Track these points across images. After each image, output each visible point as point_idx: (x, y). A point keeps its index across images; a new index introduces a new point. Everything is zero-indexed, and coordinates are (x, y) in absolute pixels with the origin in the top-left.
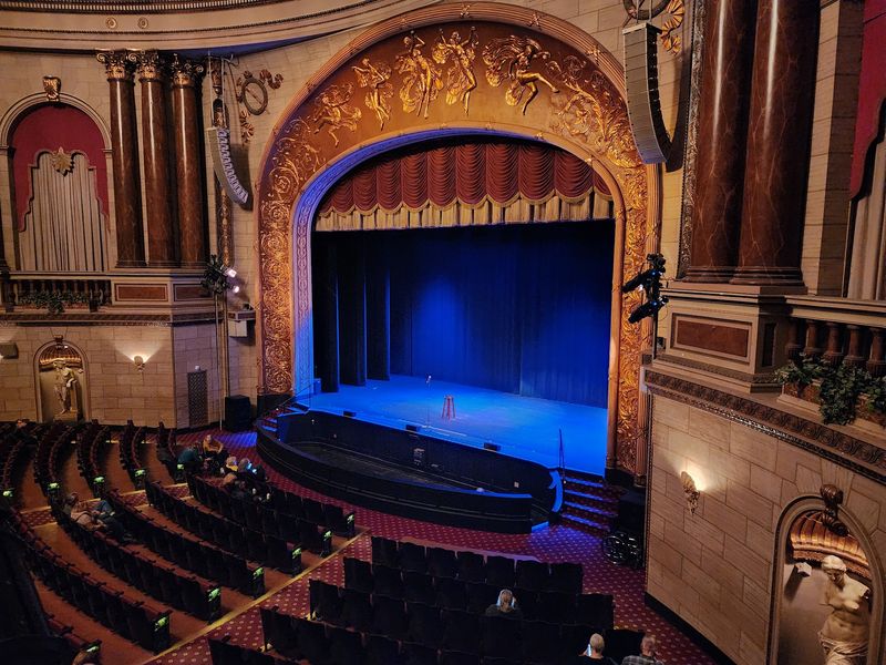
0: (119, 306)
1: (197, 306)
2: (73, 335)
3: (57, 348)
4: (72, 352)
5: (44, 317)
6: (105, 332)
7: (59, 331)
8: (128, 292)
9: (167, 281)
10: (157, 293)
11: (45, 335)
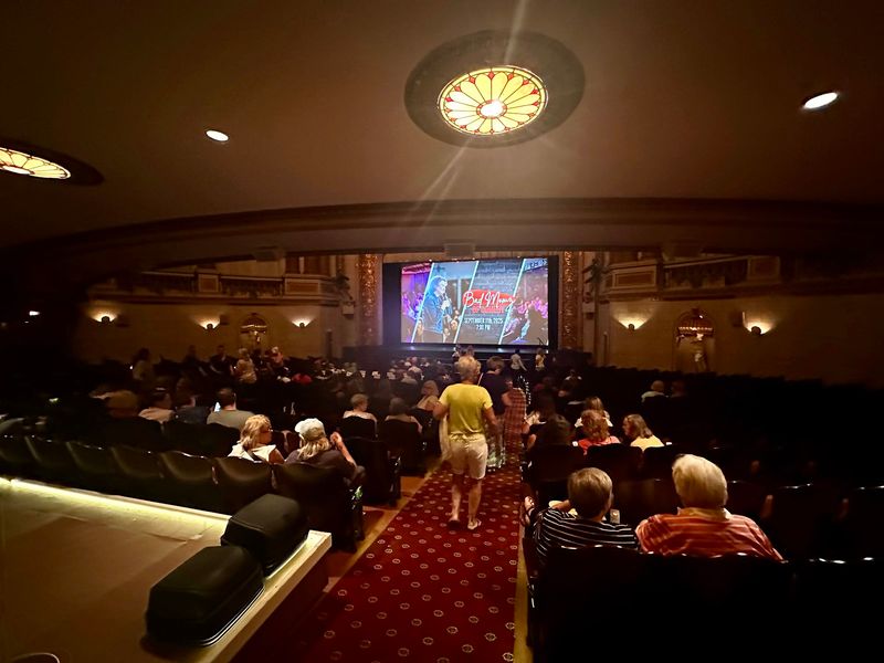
0: (290, 295)
1: (330, 297)
2: (262, 311)
3: (255, 319)
4: (262, 323)
5: (246, 299)
6: (282, 310)
7: (255, 309)
8: (295, 287)
9: (319, 282)
10: (312, 288)
11: (247, 311)
